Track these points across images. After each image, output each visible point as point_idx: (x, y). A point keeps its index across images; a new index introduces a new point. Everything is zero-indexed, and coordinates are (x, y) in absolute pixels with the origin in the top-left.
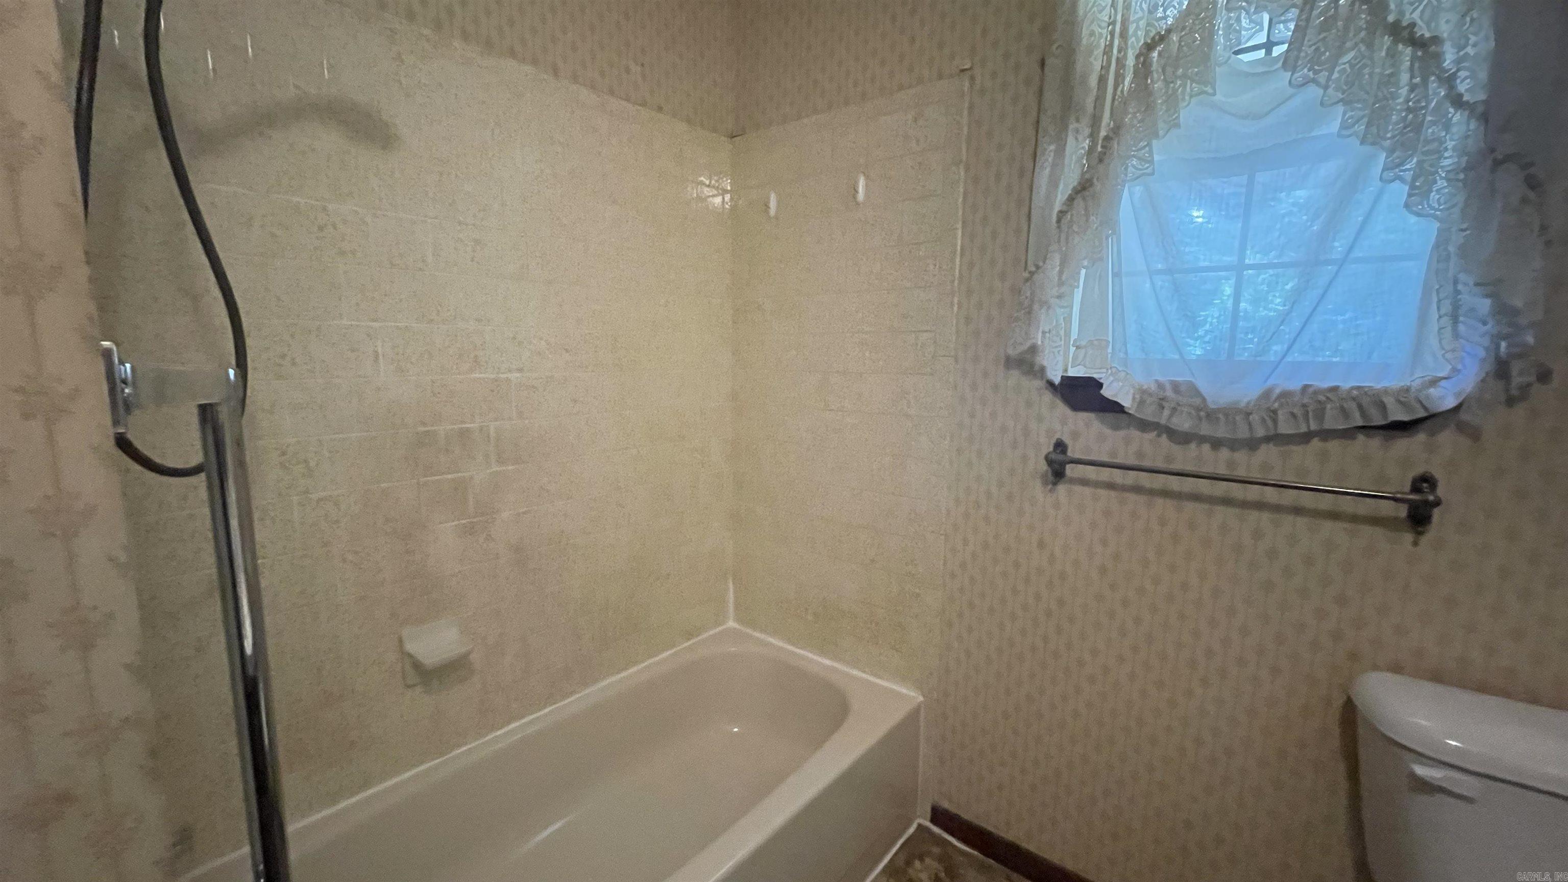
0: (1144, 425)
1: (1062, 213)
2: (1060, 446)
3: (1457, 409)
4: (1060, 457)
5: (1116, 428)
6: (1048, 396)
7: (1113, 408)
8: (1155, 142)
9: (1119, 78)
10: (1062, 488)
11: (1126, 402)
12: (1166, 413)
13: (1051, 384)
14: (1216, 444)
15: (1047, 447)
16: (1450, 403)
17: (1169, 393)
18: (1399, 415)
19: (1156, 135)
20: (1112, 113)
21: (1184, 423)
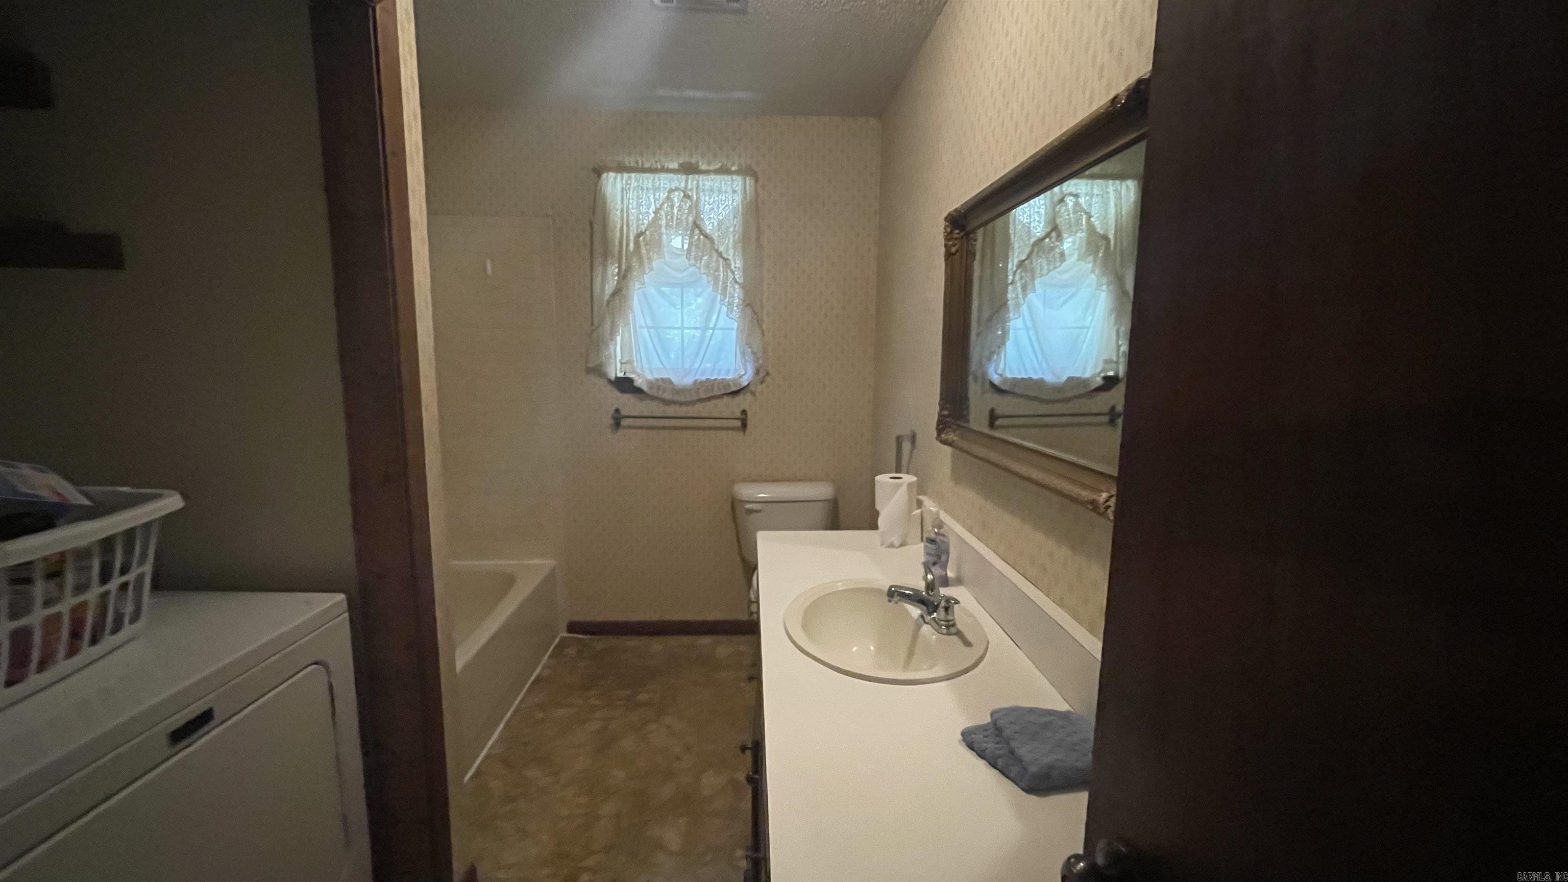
0: (653, 398)
1: (609, 301)
2: (617, 411)
3: (748, 385)
4: (617, 416)
5: (641, 400)
6: (609, 387)
7: (638, 391)
8: (645, 276)
9: (628, 244)
10: (620, 432)
11: (645, 388)
12: (661, 392)
13: (610, 381)
14: (681, 404)
15: (612, 411)
16: (745, 384)
17: (661, 383)
18: (734, 389)
19: (645, 273)
20: (626, 260)
21: (668, 396)
